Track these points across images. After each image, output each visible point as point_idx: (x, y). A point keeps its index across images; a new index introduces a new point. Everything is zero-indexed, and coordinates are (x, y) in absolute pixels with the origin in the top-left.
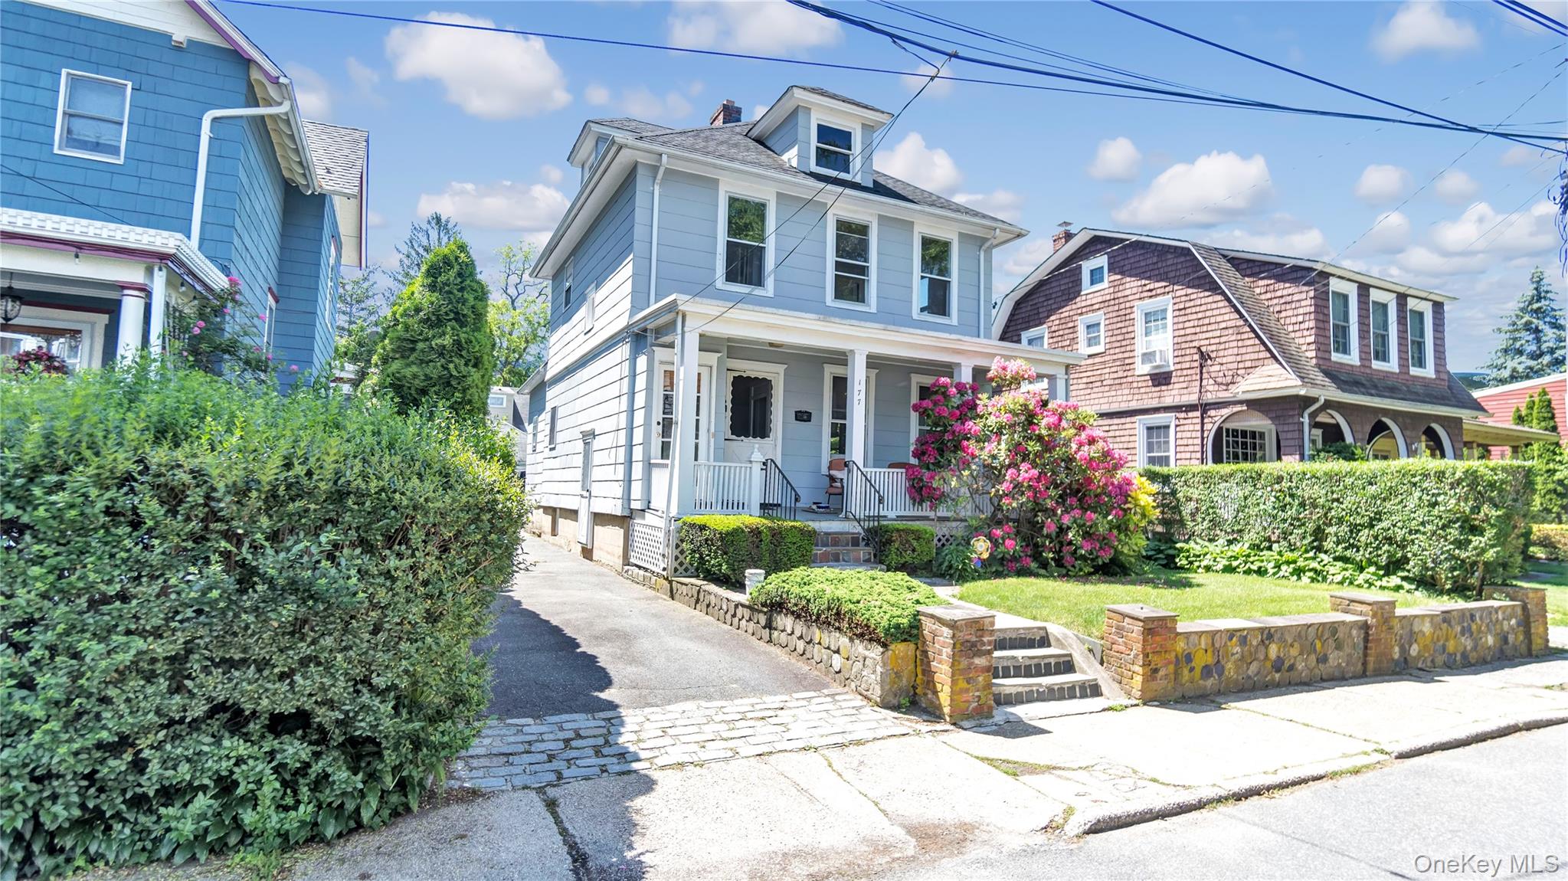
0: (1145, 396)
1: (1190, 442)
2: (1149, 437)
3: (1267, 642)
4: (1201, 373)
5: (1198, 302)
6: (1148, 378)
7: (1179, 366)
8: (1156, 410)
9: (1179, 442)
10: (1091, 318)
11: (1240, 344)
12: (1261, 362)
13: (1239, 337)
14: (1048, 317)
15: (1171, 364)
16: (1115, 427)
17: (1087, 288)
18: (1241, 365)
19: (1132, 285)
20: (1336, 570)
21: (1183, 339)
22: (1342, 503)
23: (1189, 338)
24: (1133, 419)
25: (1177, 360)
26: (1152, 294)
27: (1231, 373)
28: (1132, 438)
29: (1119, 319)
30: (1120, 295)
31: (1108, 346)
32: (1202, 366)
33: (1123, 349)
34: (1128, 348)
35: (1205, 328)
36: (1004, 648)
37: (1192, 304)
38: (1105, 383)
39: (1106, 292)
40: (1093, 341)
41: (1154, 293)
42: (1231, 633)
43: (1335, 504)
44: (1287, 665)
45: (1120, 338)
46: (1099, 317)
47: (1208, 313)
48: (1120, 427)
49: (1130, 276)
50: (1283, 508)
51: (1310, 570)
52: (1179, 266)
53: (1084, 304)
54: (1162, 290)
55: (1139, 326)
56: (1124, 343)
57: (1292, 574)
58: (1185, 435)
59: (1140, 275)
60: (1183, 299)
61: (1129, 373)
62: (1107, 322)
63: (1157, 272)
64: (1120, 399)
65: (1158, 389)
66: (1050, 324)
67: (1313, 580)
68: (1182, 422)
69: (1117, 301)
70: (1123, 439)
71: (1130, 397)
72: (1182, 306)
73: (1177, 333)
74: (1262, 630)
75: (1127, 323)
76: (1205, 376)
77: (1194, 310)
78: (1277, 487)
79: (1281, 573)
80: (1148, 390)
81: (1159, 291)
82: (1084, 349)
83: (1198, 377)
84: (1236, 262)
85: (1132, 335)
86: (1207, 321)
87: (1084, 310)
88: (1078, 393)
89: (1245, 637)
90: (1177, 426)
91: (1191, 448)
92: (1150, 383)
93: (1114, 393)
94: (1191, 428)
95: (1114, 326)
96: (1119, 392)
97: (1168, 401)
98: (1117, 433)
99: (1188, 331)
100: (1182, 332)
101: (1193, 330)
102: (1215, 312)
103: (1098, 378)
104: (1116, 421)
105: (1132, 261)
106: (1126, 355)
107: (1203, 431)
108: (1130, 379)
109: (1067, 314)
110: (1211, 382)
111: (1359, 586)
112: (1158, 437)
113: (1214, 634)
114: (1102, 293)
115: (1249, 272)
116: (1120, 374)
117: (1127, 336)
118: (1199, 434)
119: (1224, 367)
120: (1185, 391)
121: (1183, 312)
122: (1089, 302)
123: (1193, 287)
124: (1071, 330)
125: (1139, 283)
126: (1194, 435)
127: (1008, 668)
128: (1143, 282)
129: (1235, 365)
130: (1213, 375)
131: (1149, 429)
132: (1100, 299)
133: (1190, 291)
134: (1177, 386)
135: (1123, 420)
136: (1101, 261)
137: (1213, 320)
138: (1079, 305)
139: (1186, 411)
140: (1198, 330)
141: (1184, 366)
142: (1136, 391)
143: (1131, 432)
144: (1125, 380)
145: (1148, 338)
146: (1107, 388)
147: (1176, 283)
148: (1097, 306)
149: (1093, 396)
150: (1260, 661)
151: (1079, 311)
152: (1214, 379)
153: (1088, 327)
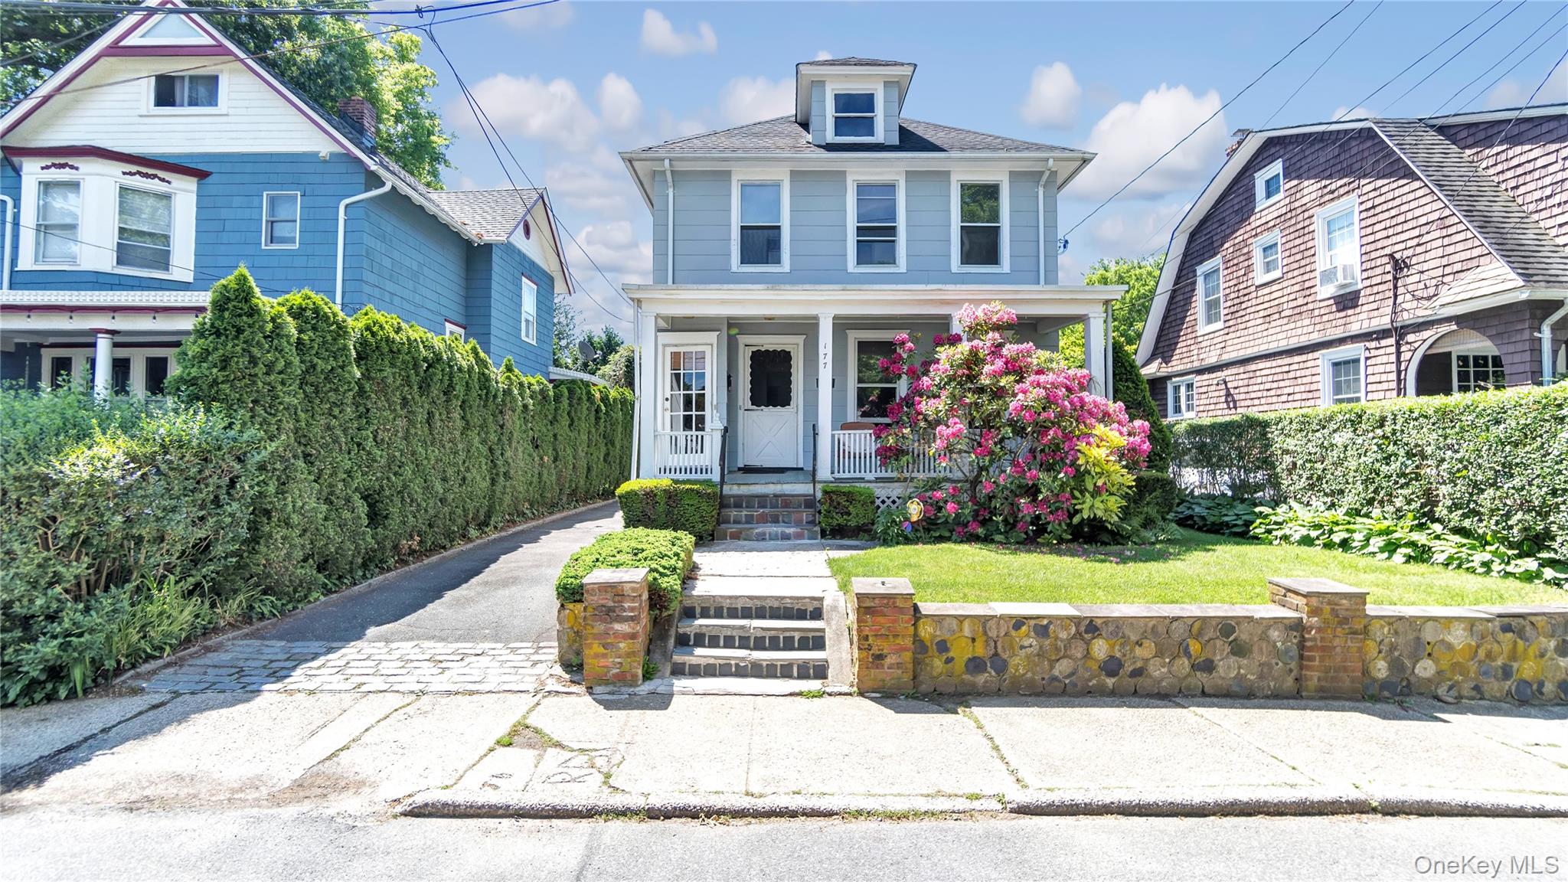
0: (1328, 325)
1: (1384, 377)
2: (1336, 374)
3: (1088, 636)
4: (1396, 287)
5: (1390, 196)
6: (1332, 301)
7: (1367, 283)
8: (1342, 341)
9: (1371, 379)
10: (1266, 238)
11: (1446, 241)
12: (1475, 263)
13: (1444, 232)
14: (1222, 245)
15: (1359, 281)
16: (1295, 367)
17: (1261, 202)
18: (1448, 270)
19: (1311, 189)
20: (1448, 546)
21: (1372, 247)
22: (1457, 451)
23: (1379, 245)
24: (1316, 354)
25: (1365, 275)
26: (1335, 196)
27: (1434, 282)
28: (1315, 379)
29: (1297, 234)
30: (1297, 204)
31: (1285, 270)
32: (1396, 279)
33: (1302, 271)
34: (1308, 269)
35: (1399, 229)
36: (763, 617)
37: (1382, 199)
38: (1283, 314)
39: (1282, 203)
40: (1271, 267)
41: (1336, 194)
42: (1019, 622)
43: (1449, 453)
44: (1129, 668)
45: (1298, 257)
46: (1275, 236)
47: (1404, 208)
48: (1302, 365)
49: (1308, 178)
50: (1387, 460)
51: (1407, 545)
52: (1366, 154)
53: (1258, 223)
54: (1346, 189)
55: (1320, 240)
56: (1303, 263)
57: (1382, 550)
58: (1377, 369)
59: (1319, 177)
60: (1372, 195)
61: (1310, 299)
62: (1284, 240)
63: (1339, 167)
64: (1299, 331)
65: (1343, 314)
66: (1224, 253)
67: (1409, 559)
68: (1374, 353)
69: (1294, 213)
70: (1305, 380)
71: (1311, 328)
72: (1369, 204)
73: (1365, 241)
74: (1076, 620)
75: (1306, 238)
76: (1401, 290)
77: (1385, 207)
78: (1379, 432)
79: (1371, 549)
80: (1332, 317)
81: (1342, 191)
82: (1260, 277)
83: (1391, 294)
84: (1453, 131)
85: (1312, 252)
86: (1401, 219)
87: (1259, 230)
88: (1255, 329)
89: (1046, 627)
90: (1367, 359)
91: (1385, 386)
92: (1334, 308)
93: (1292, 326)
94: (1385, 359)
95: (1291, 244)
96: (1299, 324)
97: (1355, 328)
98: (1298, 374)
99: (1379, 236)
100: (1371, 238)
101: (1384, 234)
102: (1413, 205)
103: (1275, 310)
104: (1297, 359)
105: (1309, 159)
106: (1306, 277)
107: (1399, 362)
108: (1310, 306)
109: (1241, 238)
110: (1409, 297)
111: (1473, 571)
112: (1347, 374)
113: (984, 620)
114: (1278, 206)
115: (1470, 141)
116: (1300, 301)
117: (1307, 254)
118: (1394, 367)
119: (1424, 276)
120: (1376, 313)
121: (1372, 212)
122: (1263, 220)
123: (1384, 177)
124: (1246, 257)
125: (1319, 185)
126: (1389, 368)
127: (733, 638)
128: (1324, 183)
129: (1439, 272)
130: (1410, 288)
131: (1336, 365)
132: (1276, 214)
133: (1380, 183)
134: (1365, 308)
135: (1304, 357)
136: (1277, 168)
137: (1409, 216)
138: (1253, 225)
139: (1377, 339)
140: (1391, 232)
141: (1375, 281)
142: (1318, 320)
143: (1314, 371)
144: (1305, 308)
145: (1331, 253)
146: (1285, 320)
147: (1365, 176)
148: (1271, 224)
149: (1271, 331)
150: (1075, 660)
151: (1254, 233)
152: (1412, 293)
153: (1265, 250)
